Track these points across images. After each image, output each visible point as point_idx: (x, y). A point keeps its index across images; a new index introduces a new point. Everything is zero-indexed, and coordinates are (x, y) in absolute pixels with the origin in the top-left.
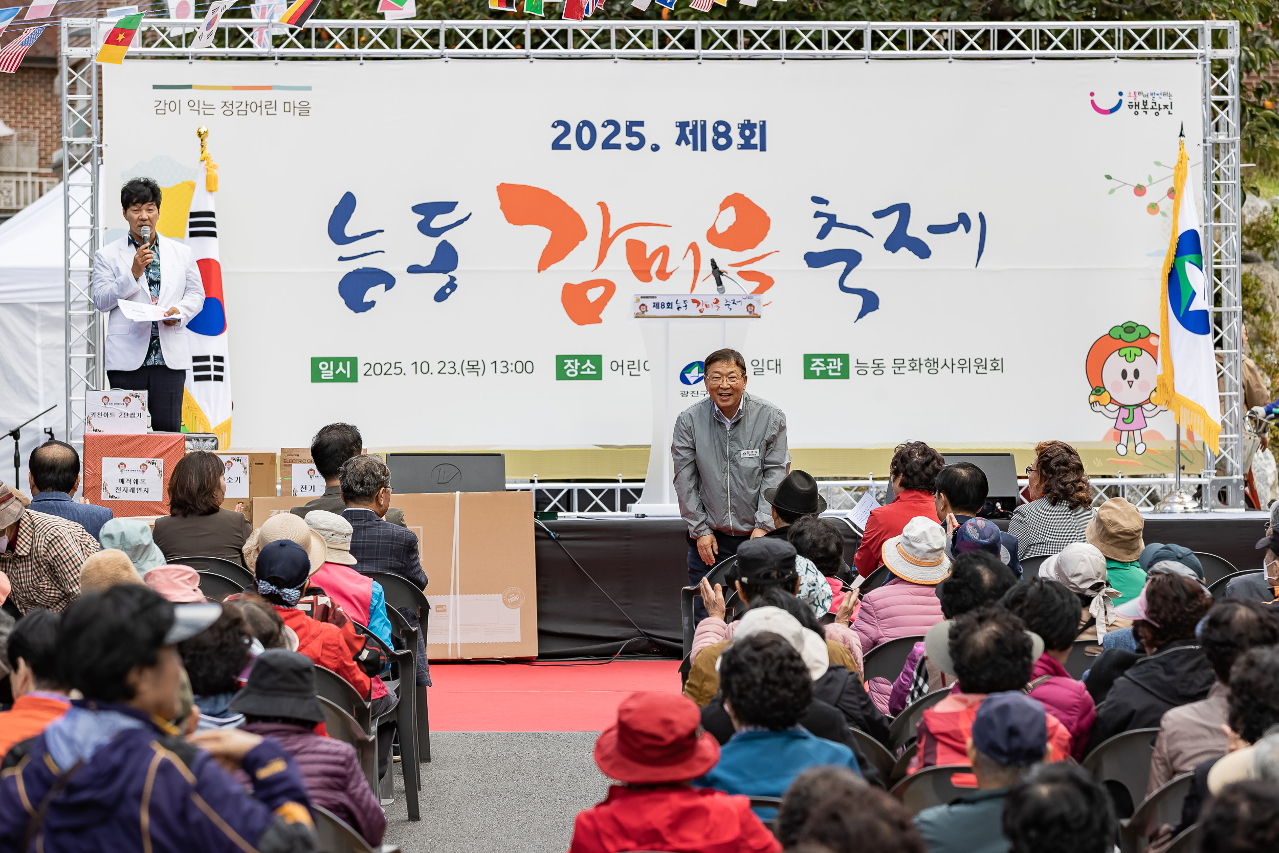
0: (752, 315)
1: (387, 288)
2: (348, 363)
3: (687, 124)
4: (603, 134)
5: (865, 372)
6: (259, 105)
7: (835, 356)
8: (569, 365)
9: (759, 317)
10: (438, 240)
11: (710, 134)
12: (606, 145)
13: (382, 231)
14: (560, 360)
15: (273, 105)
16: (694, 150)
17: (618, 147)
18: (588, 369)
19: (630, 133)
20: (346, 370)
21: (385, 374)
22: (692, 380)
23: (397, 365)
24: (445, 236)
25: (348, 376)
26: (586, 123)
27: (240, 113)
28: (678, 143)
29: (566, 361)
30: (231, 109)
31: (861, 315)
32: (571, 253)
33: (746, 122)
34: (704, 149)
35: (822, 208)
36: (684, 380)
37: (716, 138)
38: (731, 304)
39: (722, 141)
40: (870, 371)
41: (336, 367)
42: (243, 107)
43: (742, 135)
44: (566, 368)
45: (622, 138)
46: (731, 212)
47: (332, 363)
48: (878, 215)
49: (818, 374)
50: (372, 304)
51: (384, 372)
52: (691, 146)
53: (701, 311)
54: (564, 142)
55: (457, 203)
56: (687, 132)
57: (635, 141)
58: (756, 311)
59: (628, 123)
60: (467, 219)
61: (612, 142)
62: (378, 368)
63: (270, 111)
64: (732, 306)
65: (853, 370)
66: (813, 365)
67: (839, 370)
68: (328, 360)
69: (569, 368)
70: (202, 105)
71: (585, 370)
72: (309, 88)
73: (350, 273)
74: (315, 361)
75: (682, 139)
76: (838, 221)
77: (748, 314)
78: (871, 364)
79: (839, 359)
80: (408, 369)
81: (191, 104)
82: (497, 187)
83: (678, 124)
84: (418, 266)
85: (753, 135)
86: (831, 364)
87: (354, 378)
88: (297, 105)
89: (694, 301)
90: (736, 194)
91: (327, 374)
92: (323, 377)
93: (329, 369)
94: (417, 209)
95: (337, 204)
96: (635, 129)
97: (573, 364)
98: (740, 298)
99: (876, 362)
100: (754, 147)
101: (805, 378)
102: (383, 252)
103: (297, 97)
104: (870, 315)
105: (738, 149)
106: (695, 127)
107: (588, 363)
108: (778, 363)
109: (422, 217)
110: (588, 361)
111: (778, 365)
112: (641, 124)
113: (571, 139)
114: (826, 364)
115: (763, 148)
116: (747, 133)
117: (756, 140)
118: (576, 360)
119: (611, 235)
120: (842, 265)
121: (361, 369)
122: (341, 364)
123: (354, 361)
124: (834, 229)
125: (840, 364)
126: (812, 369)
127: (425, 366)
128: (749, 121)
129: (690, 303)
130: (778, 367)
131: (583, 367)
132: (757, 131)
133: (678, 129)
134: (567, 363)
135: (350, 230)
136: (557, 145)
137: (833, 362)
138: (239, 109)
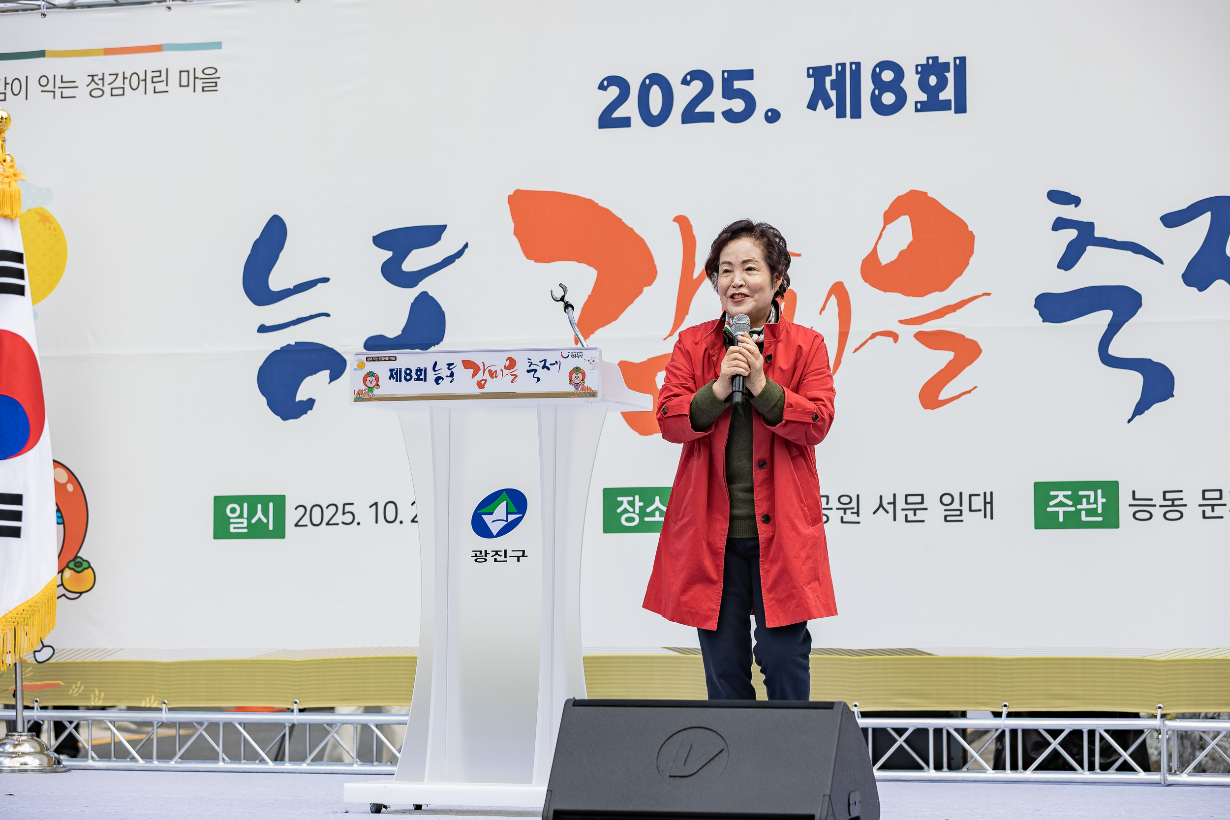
0: (579, 390)
1: (333, 377)
2: (271, 505)
3: (827, 70)
4: (683, 96)
5: (1147, 516)
6: (142, 77)
7: (1092, 485)
8: (625, 505)
9: (593, 394)
10: (414, 292)
11: (867, 87)
12: (690, 116)
13: (326, 280)
14: (611, 496)
15: (164, 77)
16: (838, 117)
17: (708, 117)
18: (657, 513)
19: (729, 93)
20: (267, 517)
21: (328, 524)
22: (495, 528)
23: (348, 508)
24: (424, 286)
25: (271, 528)
26: (657, 79)
27: (115, 92)
28: (812, 106)
29: (619, 499)
30: (100, 86)
31: (1140, 409)
32: (630, 308)
33: (930, 61)
34: (856, 114)
35: (1068, 212)
36: (480, 528)
37: (877, 92)
38: (539, 369)
39: (888, 98)
40: (1158, 512)
41: (252, 513)
42: (119, 83)
43: (923, 85)
44: (619, 511)
45: (716, 103)
46: (904, 223)
47: (245, 505)
48: (1172, 220)
49: (1061, 519)
50: (309, 404)
51: (325, 521)
52: (833, 109)
53: (480, 385)
54: (618, 114)
55: (444, 227)
56: (828, 85)
57: (738, 105)
58: (588, 383)
59: (726, 75)
60: (460, 254)
61: (699, 109)
62: (317, 511)
63: (160, 87)
64: (541, 373)
65: (1125, 512)
66: (1051, 503)
67: (1100, 511)
68: (239, 500)
69: (626, 511)
70: (59, 83)
71: (652, 514)
72: (218, 45)
73: (276, 352)
74: (220, 502)
75: (818, 98)
76: (1098, 234)
77: (571, 389)
78: (1159, 501)
79: (1099, 491)
80: (365, 514)
81: (44, 81)
82: (510, 197)
83: (811, 72)
84: (381, 337)
85: (942, 84)
86: (1084, 500)
87: (279, 533)
88: (199, 74)
89: (467, 364)
90: (913, 194)
91: (238, 525)
92: (232, 530)
93: (241, 516)
94: (381, 240)
95: (258, 236)
96: (738, 84)
97: (632, 504)
98: (557, 356)
99: (1168, 496)
100: (945, 106)
101: (1038, 526)
102: (328, 315)
103: (197, 61)
104: (1156, 407)
105: (917, 110)
106: (841, 74)
107: (657, 503)
108: (988, 500)
109: (389, 254)
110: (657, 498)
111: (989, 502)
112: (748, 75)
113: (630, 109)
114: (1077, 500)
115: (961, 108)
116: (933, 80)
117: (948, 94)
118: (637, 497)
119: (696, 274)
120: (1104, 317)
121: (292, 516)
122: (259, 506)
123: (279, 501)
124: (1089, 248)
125: (1101, 500)
126: (1049, 509)
127: (391, 507)
128: (936, 59)
129: (459, 370)
130: (988, 506)
131: (649, 510)
132: (950, 76)
133: (812, 79)
134: (622, 502)
135: (277, 281)
136: (607, 120)
137: (1088, 497)
138: (113, 86)
